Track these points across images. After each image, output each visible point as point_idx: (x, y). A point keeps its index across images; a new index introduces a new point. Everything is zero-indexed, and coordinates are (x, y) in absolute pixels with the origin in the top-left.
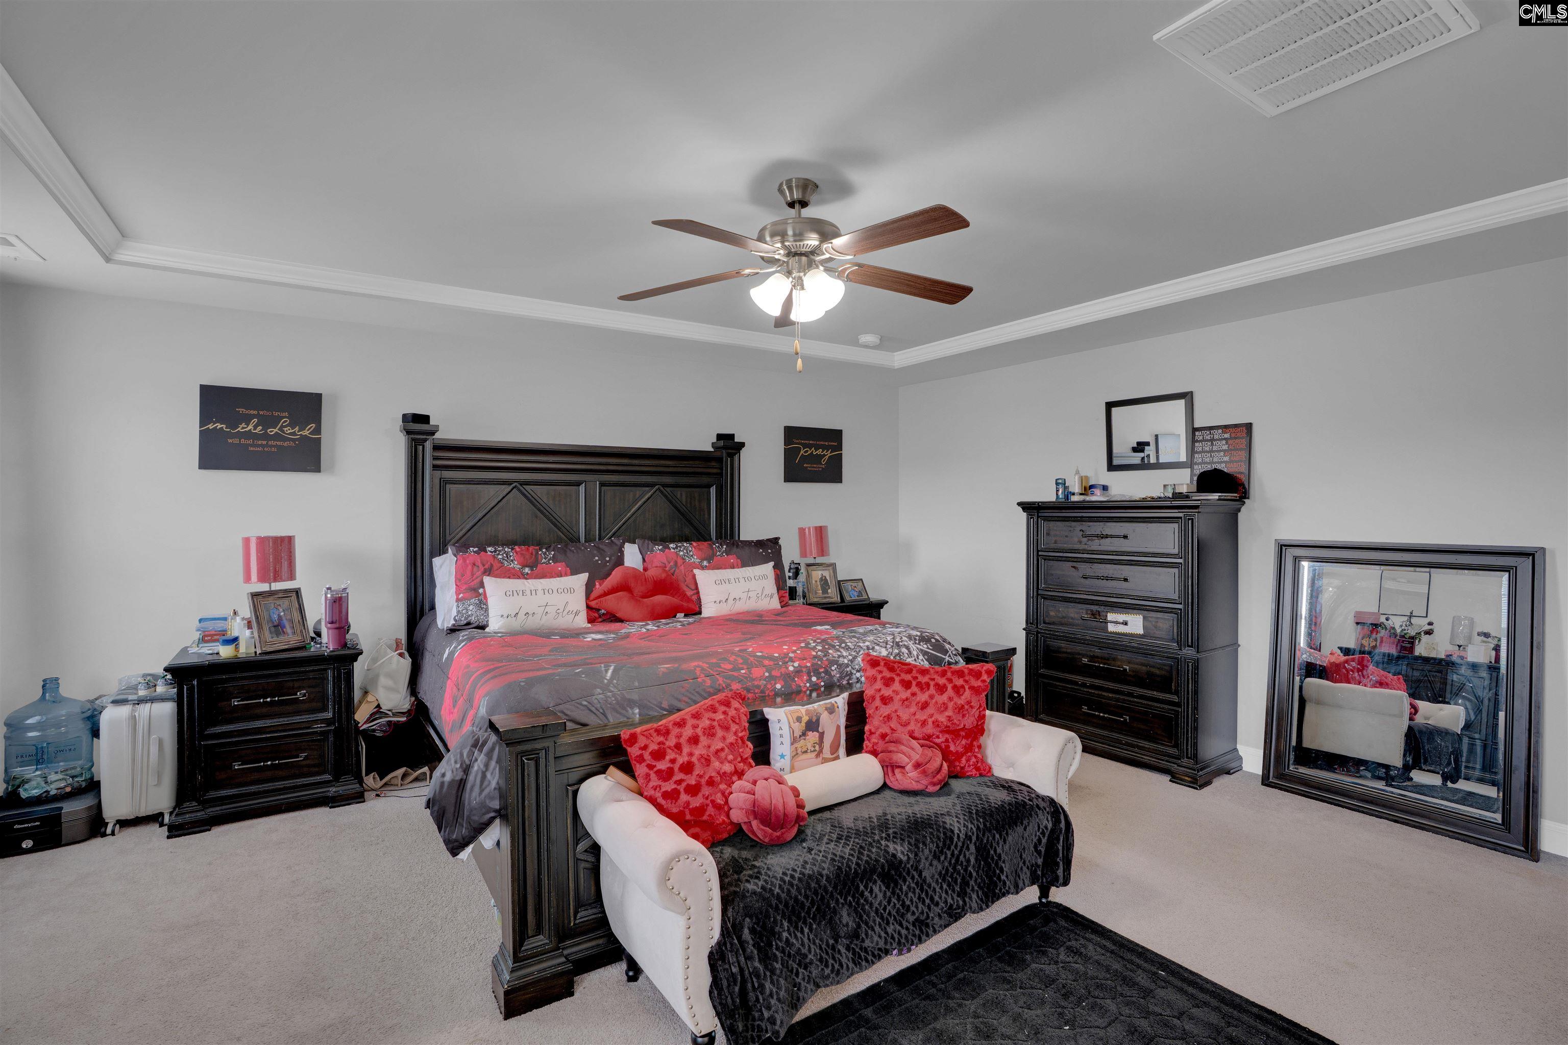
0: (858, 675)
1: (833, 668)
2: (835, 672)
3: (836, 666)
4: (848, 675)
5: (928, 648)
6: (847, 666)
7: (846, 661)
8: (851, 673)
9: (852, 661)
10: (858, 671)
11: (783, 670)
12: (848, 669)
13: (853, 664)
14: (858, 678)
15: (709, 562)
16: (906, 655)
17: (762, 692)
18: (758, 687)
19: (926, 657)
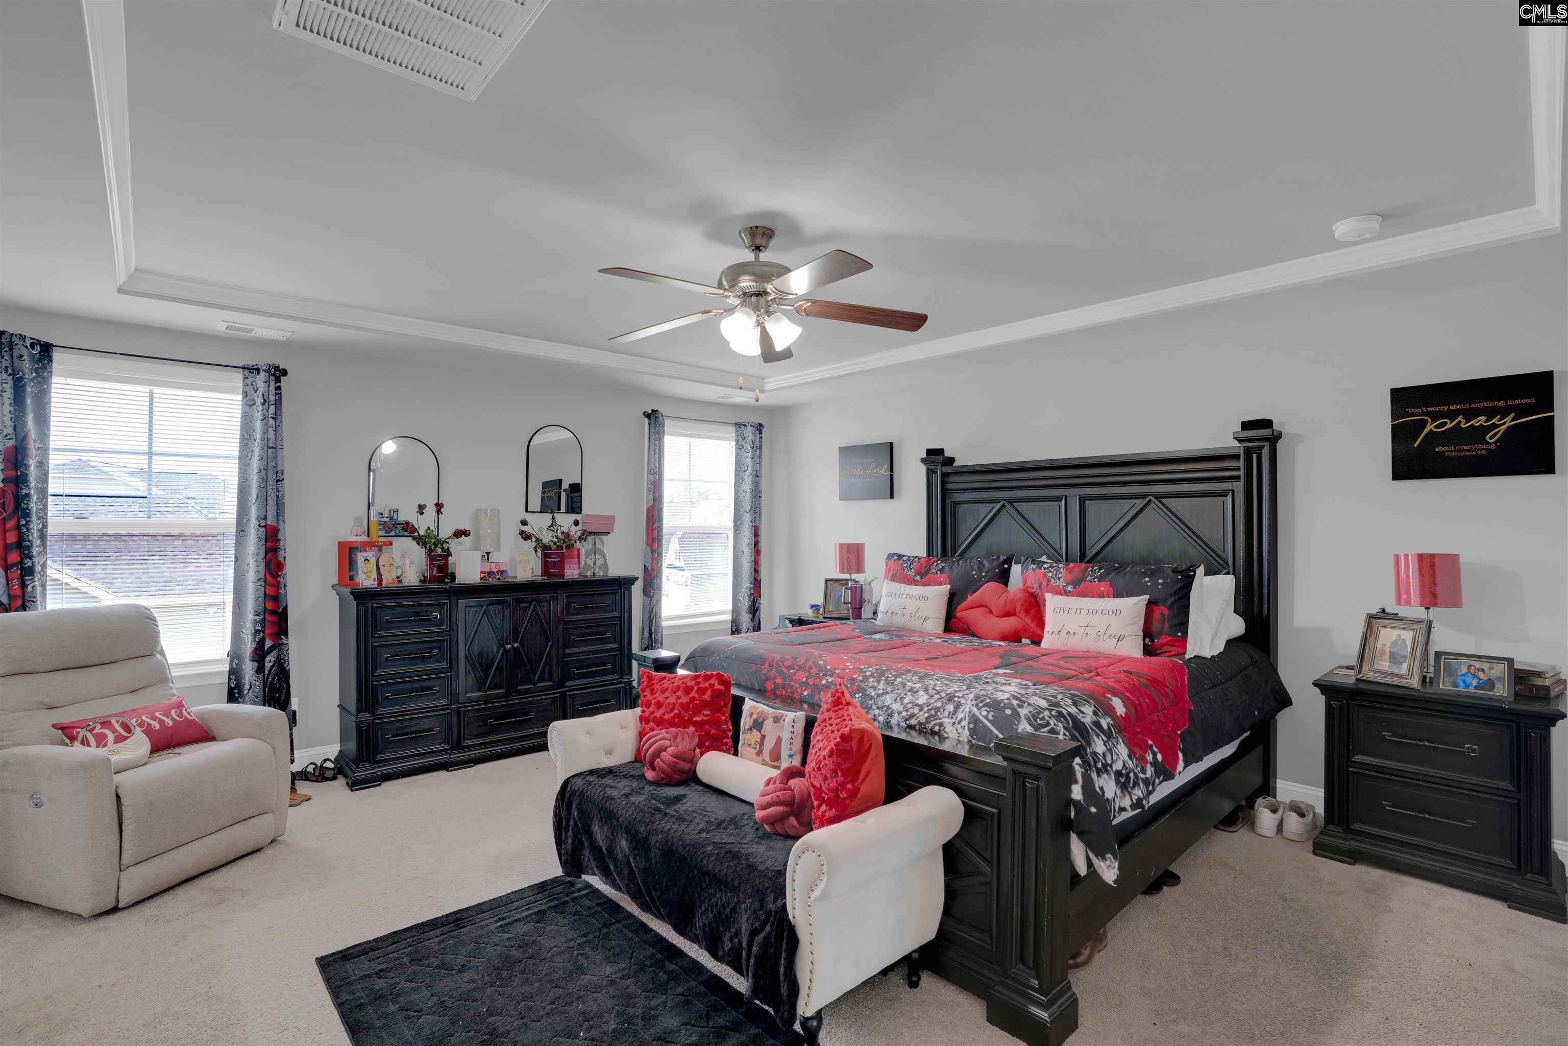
0: (877, 712)
1: (857, 696)
2: (857, 699)
3: (860, 694)
4: (867, 708)
5: (986, 717)
6: (871, 698)
7: (873, 694)
8: (871, 708)
9: (878, 696)
10: (878, 708)
11: (817, 681)
12: (870, 702)
13: (878, 699)
14: (875, 715)
15: (1075, 587)
16: (946, 714)
17: (793, 693)
18: (791, 687)
19: (972, 726)
